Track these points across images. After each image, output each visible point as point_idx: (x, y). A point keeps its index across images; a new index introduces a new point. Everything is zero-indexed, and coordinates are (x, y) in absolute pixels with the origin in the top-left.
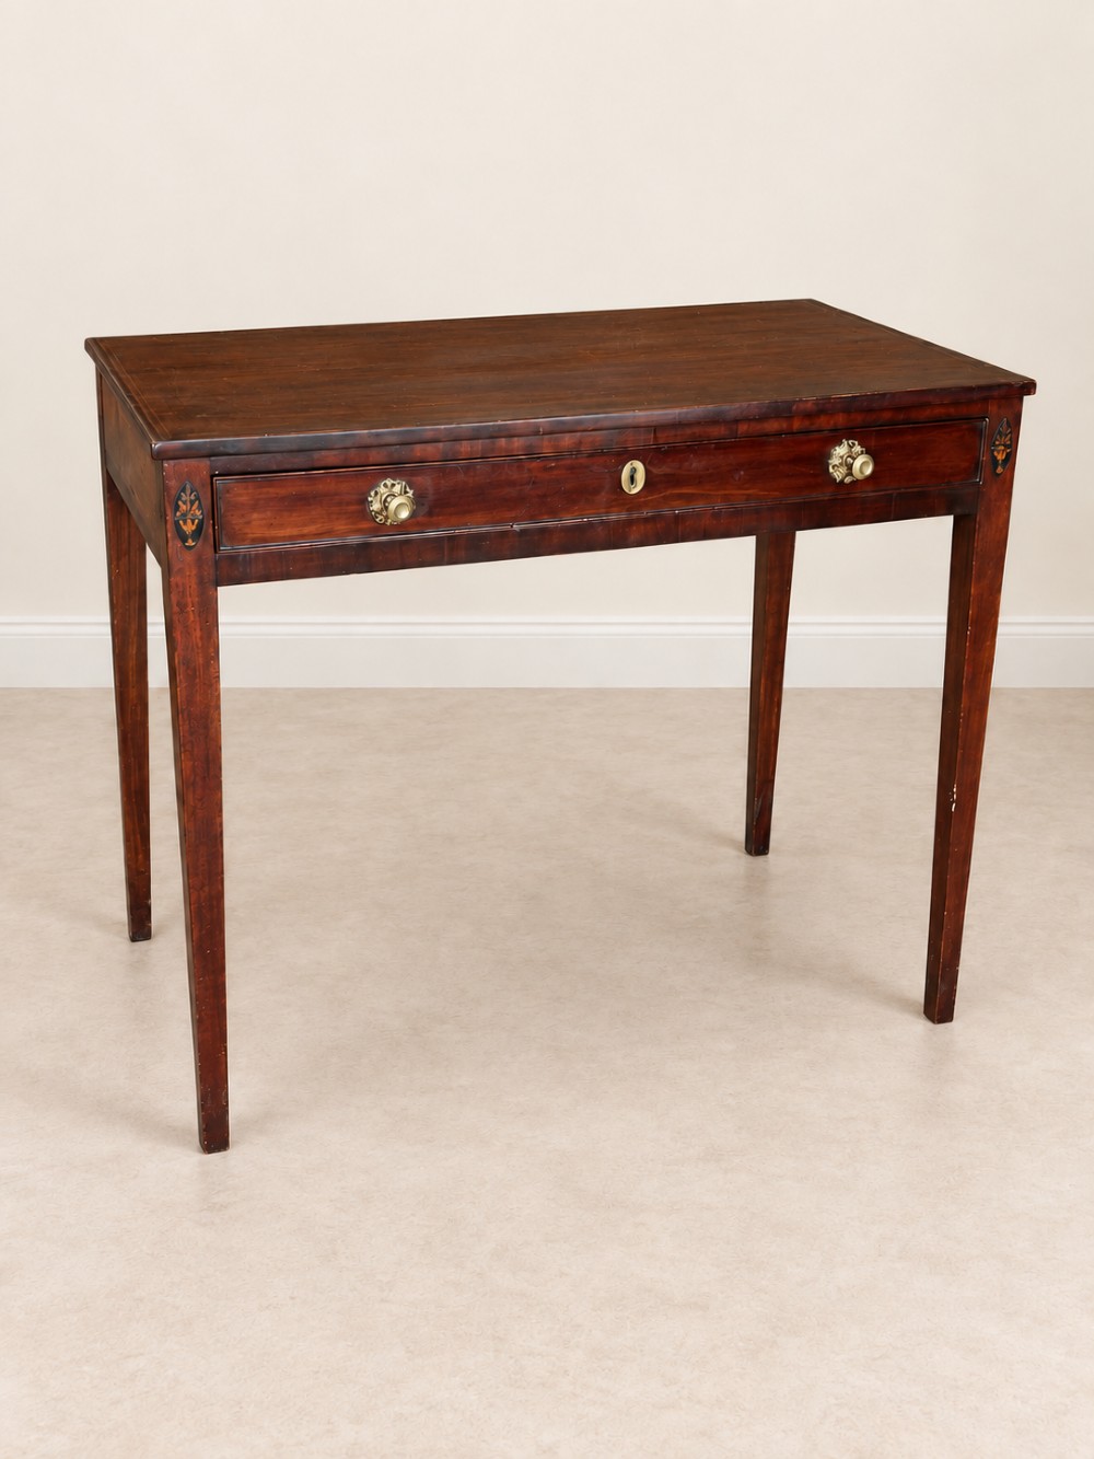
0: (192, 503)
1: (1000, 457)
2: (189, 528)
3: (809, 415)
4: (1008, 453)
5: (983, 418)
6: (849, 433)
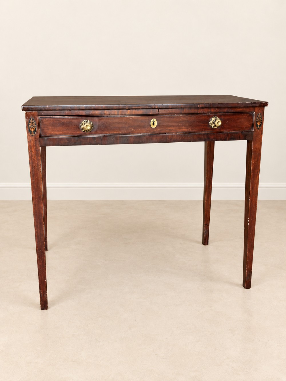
0: (33, 123)
1: (259, 124)
2: (32, 130)
4: (261, 123)
5: (253, 112)
6: (215, 114)
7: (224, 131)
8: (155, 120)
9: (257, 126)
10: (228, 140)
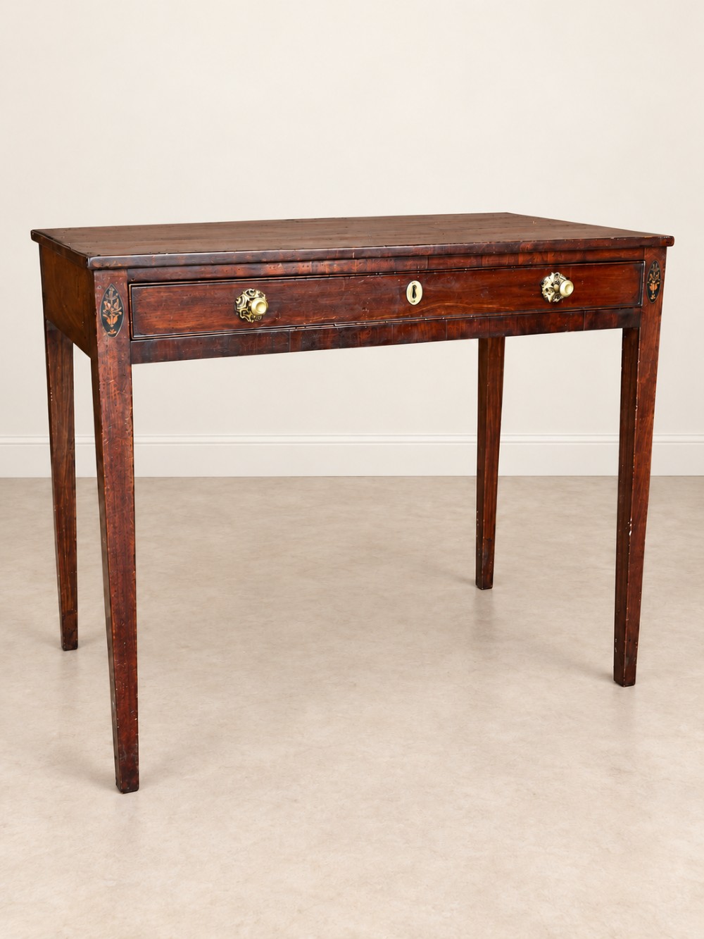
0: (115, 301)
1: (653, 287)
2: (112, 321)
3: (530, 252)
4: (658, 286)
5: (642, 261)
6: (556, 268)
7: (573, 309)
8: (417, 284)
9: (650, 293)
10: (586, 330)
